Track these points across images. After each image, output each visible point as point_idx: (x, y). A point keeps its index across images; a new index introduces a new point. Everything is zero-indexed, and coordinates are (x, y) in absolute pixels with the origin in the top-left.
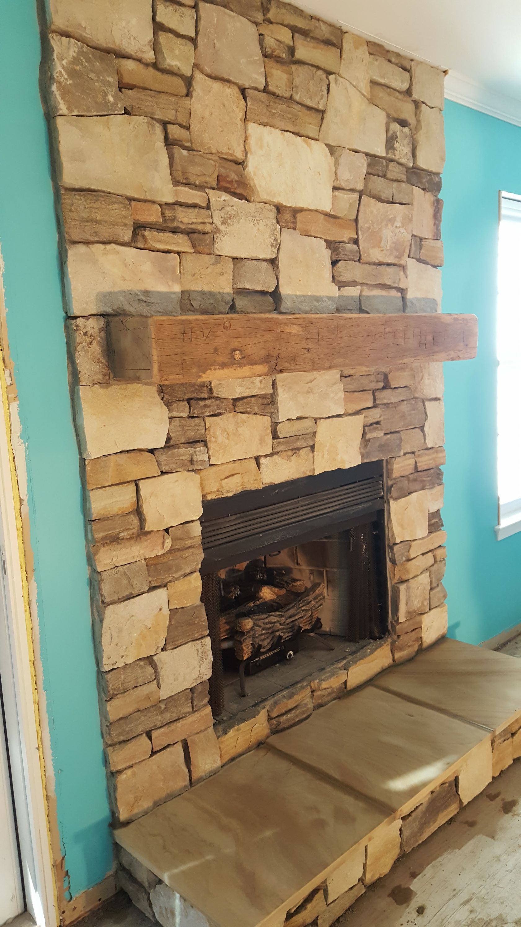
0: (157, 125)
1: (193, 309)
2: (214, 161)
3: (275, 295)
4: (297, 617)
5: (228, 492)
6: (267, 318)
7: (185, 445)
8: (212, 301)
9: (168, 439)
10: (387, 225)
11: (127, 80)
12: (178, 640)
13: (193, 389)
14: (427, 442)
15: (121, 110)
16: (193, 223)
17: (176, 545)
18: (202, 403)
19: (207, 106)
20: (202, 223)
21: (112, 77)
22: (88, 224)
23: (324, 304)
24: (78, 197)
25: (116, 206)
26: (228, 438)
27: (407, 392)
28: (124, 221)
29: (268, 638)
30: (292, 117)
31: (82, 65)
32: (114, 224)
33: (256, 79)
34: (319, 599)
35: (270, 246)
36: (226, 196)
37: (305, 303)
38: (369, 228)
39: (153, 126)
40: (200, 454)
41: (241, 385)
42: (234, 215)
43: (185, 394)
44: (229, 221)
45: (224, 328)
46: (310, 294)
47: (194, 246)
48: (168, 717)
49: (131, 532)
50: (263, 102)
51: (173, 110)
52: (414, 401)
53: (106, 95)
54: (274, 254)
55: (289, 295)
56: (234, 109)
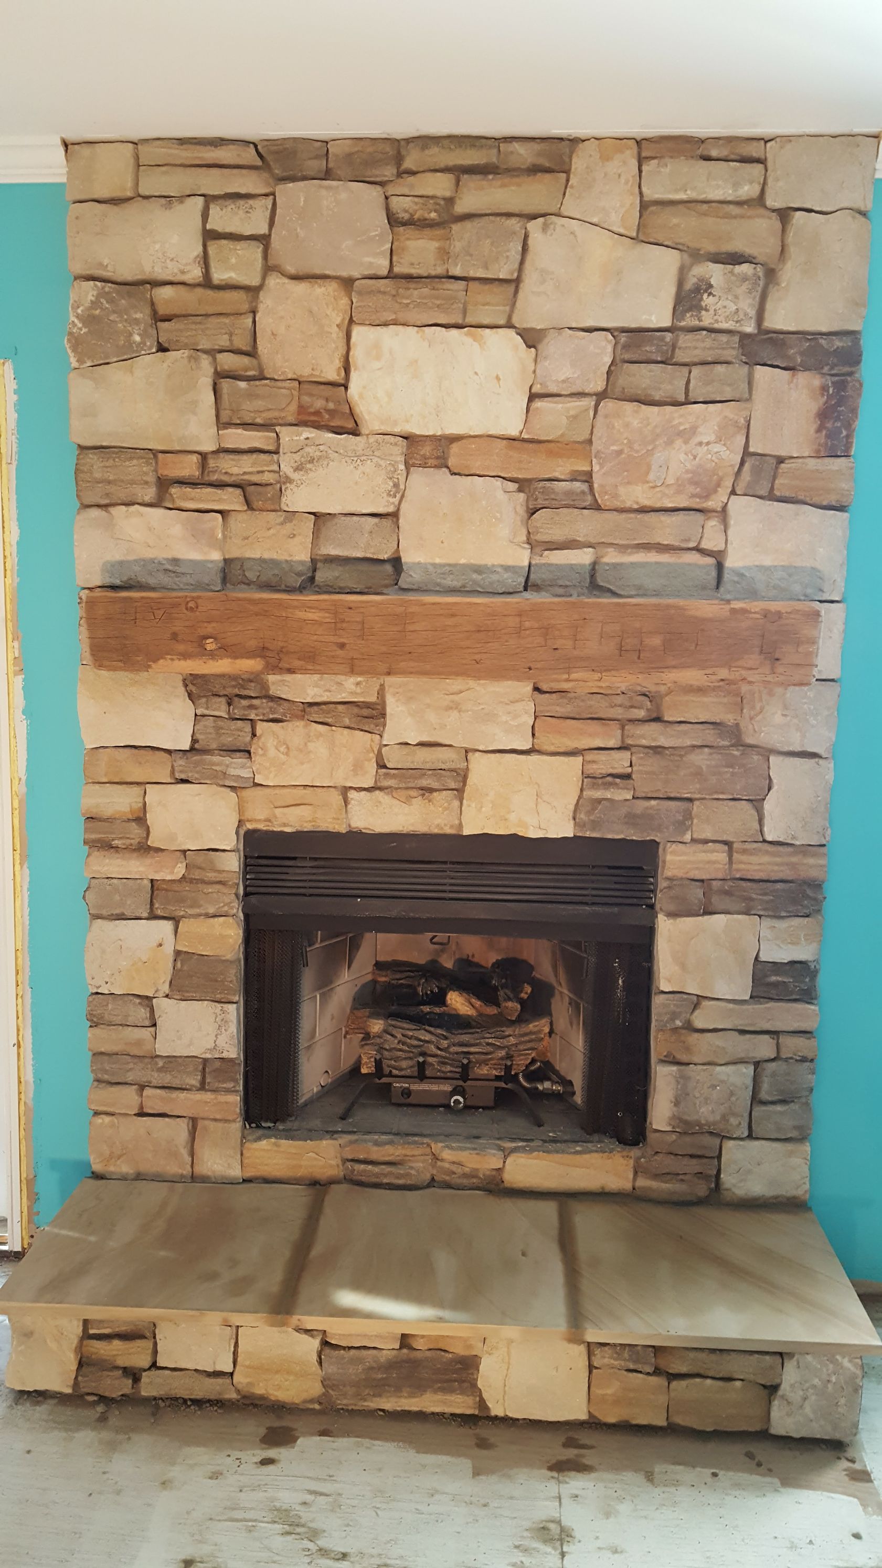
0: (205, 356)
1: (247, 582)
2: (288, 389)
3: (396, 562)
4: (472, 1049)
5: (285, 825)
6: (260, 599)
7: (222, 752)
8: (276, 572)
9: (194, 741)
10: (670, 443)
11: (162, 311)
12: (187, 992)
13: (234, 683)
14: (766, 829)
15: (150, 348)
16: (245, 473)
17: (194, 875)
18: (245, 703)
19: (282, 318)
20: (259, 472)
21: (141, 313)
22: (100, 485)
23: (495, 577)
24: (91, 456)
25: (135, 462)
26: (287, 754)
27: (707, 731)
28: (144, 478)
29: (411, 1058)
30: (443, 302)
31: (101, 308)
32: (132, 482)
33: (370, 263)
34: (526, 1038)
35: (385, 495)
36: (311, 433)
37: (451, 576)
38: (620, 452)
39: (196, 359)
40: (237, 767)
41: (316, 686)
42: (320, 458)
43: (224, 687)
44: (309, 466)
45: (187, 609)
46: (463, 561)
47: (248, 502)
48: (167, 1079)
49: (128, 842)
50: (384, 293)
51: (226, 333)
52: (738, 750)
53: (131, 335)
54: (392, 506)
55: (419, 563)
56: (328, 313)
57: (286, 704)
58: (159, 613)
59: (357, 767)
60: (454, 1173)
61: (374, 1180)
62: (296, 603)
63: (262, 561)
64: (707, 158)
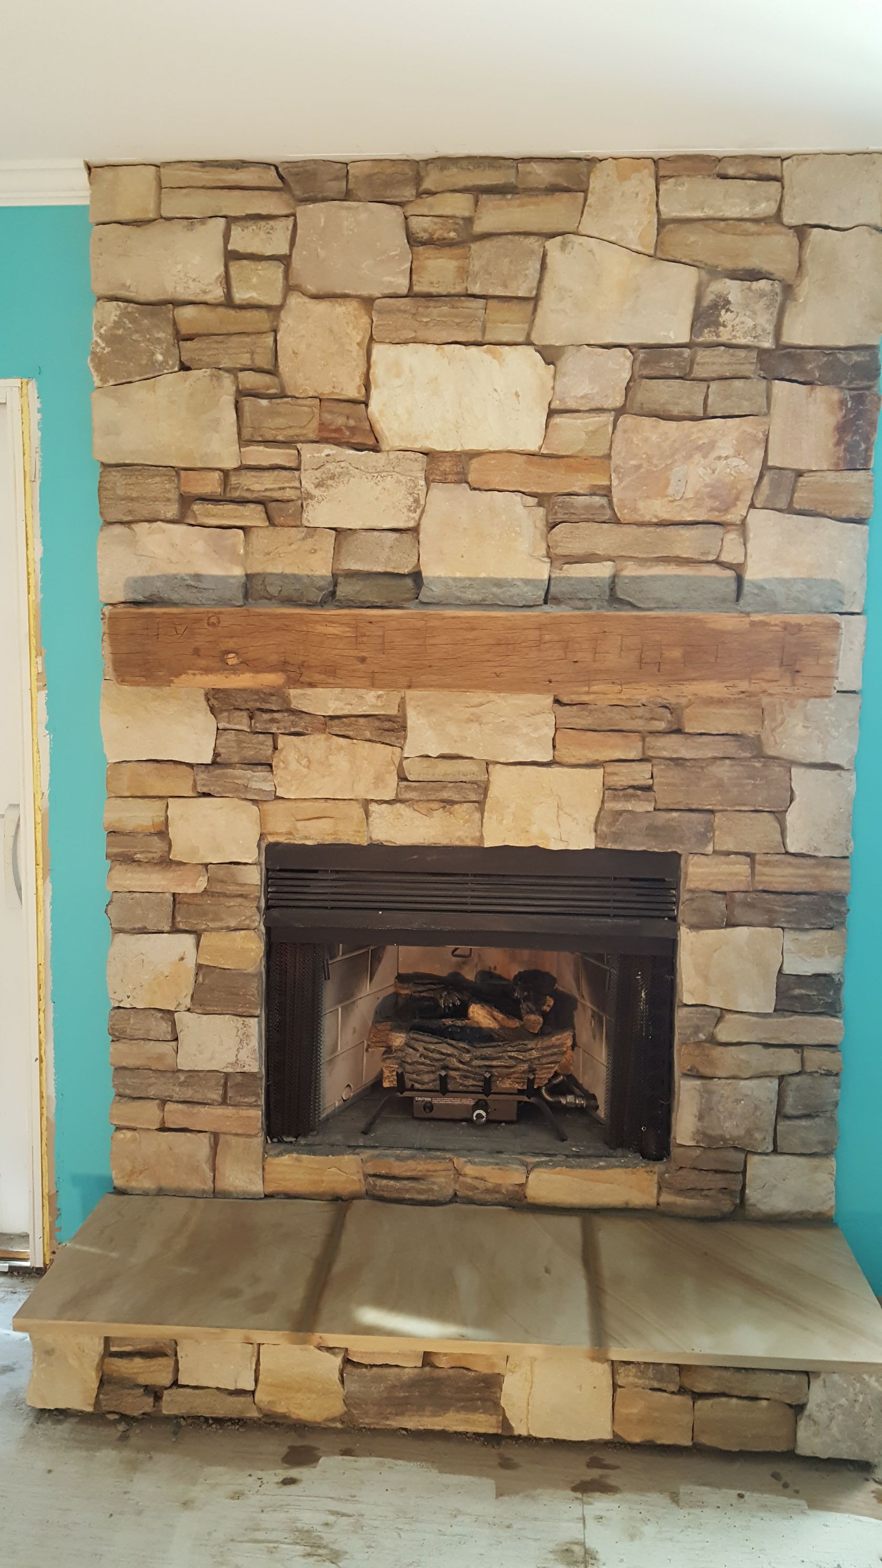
0: (226, 375)
1: (269, 596)
2: (309, 406)
3: (416, 576)
5: (306, 838)
6: (282, 614)
7: (243, 766)
8: (298, 587)
9: (216, 755)
10: (689, 457)
11: (184, 330)
12: (209, 1006)
13: (256, 697)
14: (788, 841)
15: (173, 367)
16: (266, 490)
17: (216, 888)
18: (266, 716)
19: (303, 336)
20: (280, 489)
21: (164, 332)
22: (123, 502)
23: (514, 591)
24: (114, 474)
25: (158, 479)
26: (308, 767)
27: (728, 743)
28: (167, 495)
29: (433, 1072)
30: (463, 320)
31: (124, 328)
32: (155, 500)
33: (390, 282)
35: (405, 510)
36: (332, 449)
37: (472, 590)
38: (639, 467)
39: (219, 378)
40: (258, 781)
41: (337, 699)
42: (340, 474)
43: (246, 701)
44: (330, 482)
45: (208, 624)
46: (483, 575)
47: (269, 518)
48: (188, 1094)
49: (150, 855)
50: (405, 312)
51: (247, 352)
52: (759, 761)
53: (153, 354)
54: (412, 522)
55: (440, 578)
56: (348, 331)
57: (308, 718)
58: (181, 629)
59: (379, 780)
60: (478, 1189)
61: (395, 1195)
62: (318, 618)
63: (283, 576)
64: (724, 177)
